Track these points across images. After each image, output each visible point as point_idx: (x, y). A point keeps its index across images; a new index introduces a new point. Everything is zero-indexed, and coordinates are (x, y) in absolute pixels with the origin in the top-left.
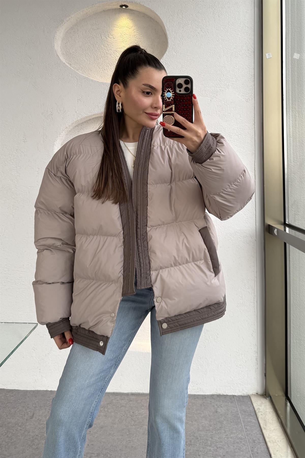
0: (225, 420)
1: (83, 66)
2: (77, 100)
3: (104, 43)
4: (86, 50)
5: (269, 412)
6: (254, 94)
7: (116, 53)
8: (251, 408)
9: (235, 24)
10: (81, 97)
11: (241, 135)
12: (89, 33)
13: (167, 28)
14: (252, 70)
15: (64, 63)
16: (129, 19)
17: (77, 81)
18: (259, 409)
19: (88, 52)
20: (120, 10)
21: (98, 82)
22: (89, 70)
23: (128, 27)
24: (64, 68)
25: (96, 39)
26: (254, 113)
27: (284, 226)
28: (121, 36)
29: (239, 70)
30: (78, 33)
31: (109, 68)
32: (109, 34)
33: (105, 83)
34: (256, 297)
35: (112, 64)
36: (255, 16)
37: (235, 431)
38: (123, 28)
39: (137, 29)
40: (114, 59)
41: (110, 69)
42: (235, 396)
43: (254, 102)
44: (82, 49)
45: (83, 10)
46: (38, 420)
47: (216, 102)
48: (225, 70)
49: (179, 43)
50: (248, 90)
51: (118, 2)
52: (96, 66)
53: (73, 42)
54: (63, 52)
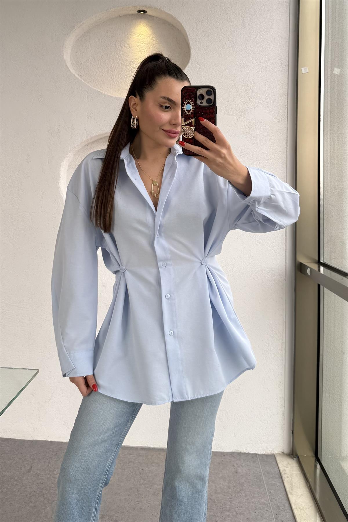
0: (245, 481)
1: (95, 78)
2: (87, 117)
3: (119, 53)
4: (98, 60)
5: (297, 475)
6: (287, 113)
7: (132, 65)
8: (276, 469)
9: (267, 33)
10: (91, 114)
11: (271, 160)
12: (102, 41)
13: (190, 38)
14: (285, 87)
15: (74, 75)
16: (148, 26)
17: (88, 95)
18: (284, 470)
19: (101, 62)
20: (138, 16)
21: (111, 96)
22: (102, 83)
23: (146, 35)
24: (74, 80)
25: (111, 48)
26: (286, 134)
27: (318, 264)
28: (138, 45)
29: (270, 86)
30: (90, 41)
31: (123, 81)
32: (125, 42)
33: (119, 98)
34: (284, 344)
35: (127, 76)
36: (291, 25)
37: (257, 495)
38: (141, 37)
39: (156, 37)
40: (130, 71)
41: (125, 82)
42: (258, 454)
43: (287, 122)
44: (94, 59)
45: (97, 16)
46: (35, 474)
47: (244, 121)
48: (254, 86)
49: (203, 54)
50: (280, 109)
51: (136, 7)
52: (109, 79)
53: (85, 51)
54: (73, 62)
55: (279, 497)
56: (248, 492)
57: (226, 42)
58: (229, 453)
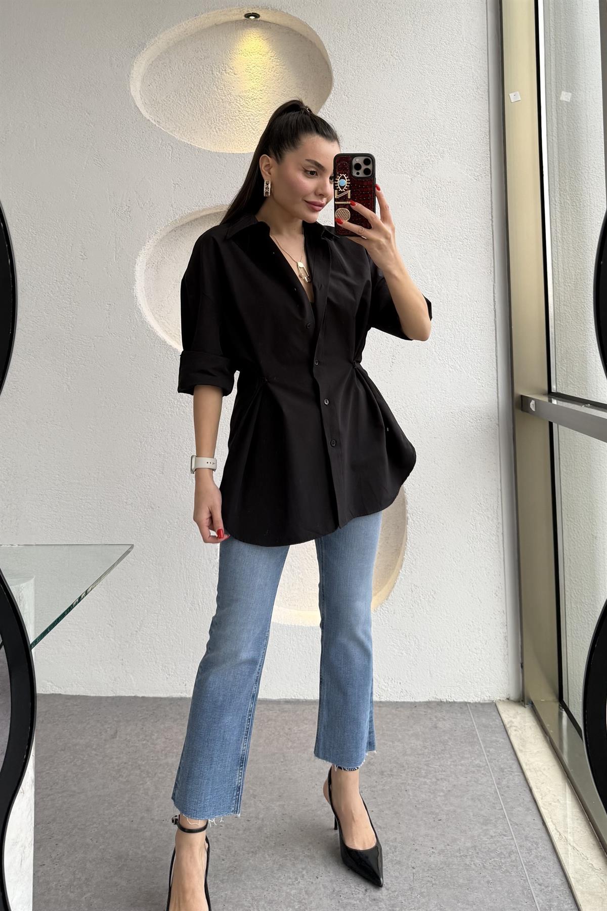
0: (449, 738)
1: (181, 124)
2: (174, 185)
3: (217, 83)
4: (185, 96)
5: (530, 728)
6: (489, 166)
8: (498, 721)
9: (453, 41)
10: (179, 180)
11: (467, 239)
12: (190, 65)
13: (330, 52)
14: (487, 123)
15: (149, 120)
16: (262, 39)
17: (172, 151)
18: (511, 723)
19: (190, 99)
20: (245, 23)
21: (209, 151)
22: (193, 131)
23: (261, 53)
24: (149, 129)
25: (204, 76)
26: (490, 199)
27: (549, 397)
28: (249, 69)
29: (460, 123)
30: (170, 67)
32: (227, 66)
33: (223, 153)
34: (501, 526)
36: (489, 26)
38: (251, 55)
39: (276, 55)
43: (490, 180)
44: (178, 96)
45: (180, 26)
47: (422, 182)
48: (436, 126)
49: (353, 78)
50: (478, 160)
51: (241, 9)
52: (204, 124)
53: (163, 82)
54: (144, 99)
55: (502, 757)
56: (454, 752)
57: (388, 59)
58: (423, 702)
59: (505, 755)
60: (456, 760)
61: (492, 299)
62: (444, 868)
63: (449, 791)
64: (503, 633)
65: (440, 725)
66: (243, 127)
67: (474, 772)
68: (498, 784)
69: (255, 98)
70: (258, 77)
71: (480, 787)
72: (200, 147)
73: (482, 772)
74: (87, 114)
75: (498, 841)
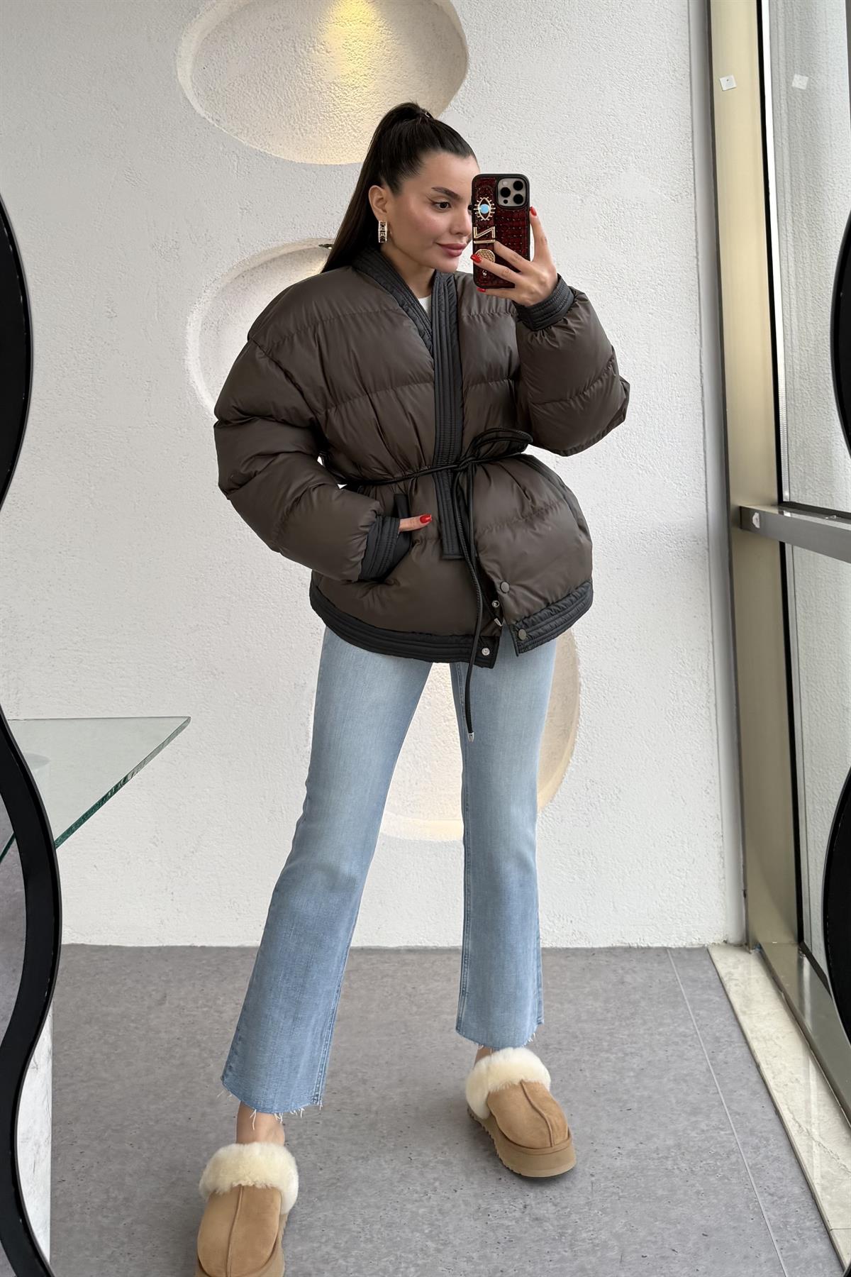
0: (643, 999)
1: (251, 124)
2: (240, 210)
3: (302, 64)
4: (256, 84)
6: (693, 181)
10: (249, 204)
11: (663, 286)
12: (263, 39)
14: (688, 121)
15: (204, 118)
17: (239, 162)
19: (263, 88)
21: (292, 162)
22: (267, 134)
23: (364, 22)
24: (204, 130)
26: (694, 228)
27: (779, 507)
28: (347, 44)
29: (651, 121)
30: (234, 42)
32: (316, 40)
33: (311, 165)
38: (351, 25)
39: (386, 25)
40: (331, 105)
43: (693, 202)
44: (245, 82)
47: (597, 204)
48: (616, 124)
49: (497, 57)
50: (677, 173)
52: (284, 123)
53: (224, 63)
54: (198, 89)
55: (717, 1021)
56: (649, 1016)
58: (604, 948)
59: (722, 1019)
60: (651, 1028)
61: (699, 372)
62: (635, 1175)
63: (643, 1069)
64: (718, 847)
65: (628, 978)
66: (340, 127)
67: (677, 1044)
68: (711, 1059)
69: (357, 85)
70: (359, 56)
71: (686, 1063)
72: (278, 156)
73: (690, 1043)
74: (114, 110)
75: (712, 1138)
